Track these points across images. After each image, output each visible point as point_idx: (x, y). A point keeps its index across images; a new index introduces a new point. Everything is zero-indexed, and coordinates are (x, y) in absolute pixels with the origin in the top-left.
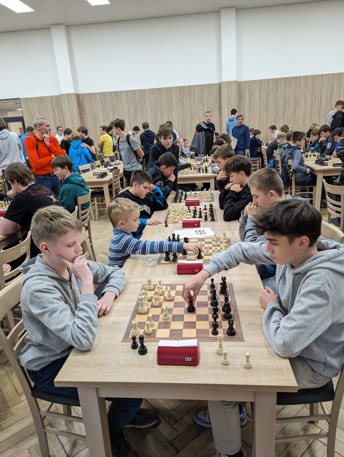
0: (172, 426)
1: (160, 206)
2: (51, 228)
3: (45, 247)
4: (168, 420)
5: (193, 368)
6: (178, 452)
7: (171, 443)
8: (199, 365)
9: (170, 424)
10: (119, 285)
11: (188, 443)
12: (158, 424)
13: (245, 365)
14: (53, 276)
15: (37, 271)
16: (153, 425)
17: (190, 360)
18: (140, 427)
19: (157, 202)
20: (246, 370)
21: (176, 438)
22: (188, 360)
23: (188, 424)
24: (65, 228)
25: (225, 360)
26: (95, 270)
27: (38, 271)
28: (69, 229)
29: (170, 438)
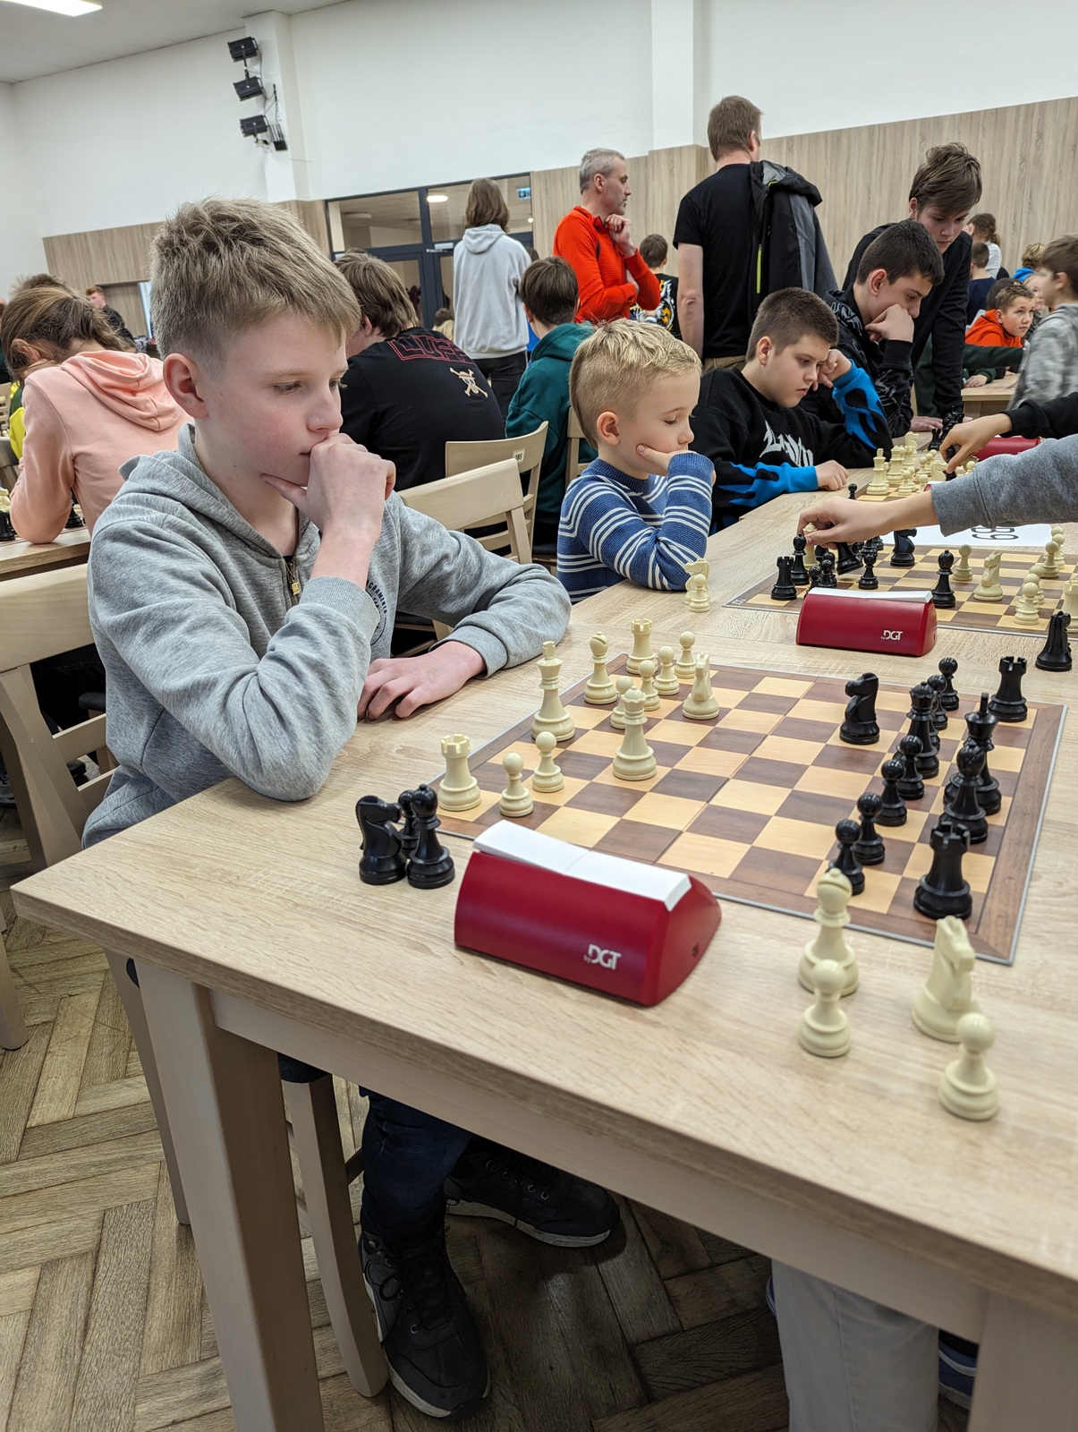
0: (663, 1280)
1: (859, 448)
2: (202, 287)
3: (185, 377)
4: (654, 1250)
5: (617, 1012)
6: (648, 1397)
7: (631, 1349)
8: (658, 1009)
9: (658, 1272)
10: (512, 629)
11: (704, 1379)
12: (611, 1249)
13: (948, 1090)
14: (205, 510)
15: (148, 476)
16: (591, 1248)
17: (612, 964)
18: (537, 1236)
19: (849, 431)
20: (943, 1125)
21: (660, 1337)
22: (600, 959)
23: (733, 1303)
24: (260, 295)
25: (827, 1023)
26: (433, 556)
27: (153, 477)
28: (278, 301)
29: (637, 1329)
